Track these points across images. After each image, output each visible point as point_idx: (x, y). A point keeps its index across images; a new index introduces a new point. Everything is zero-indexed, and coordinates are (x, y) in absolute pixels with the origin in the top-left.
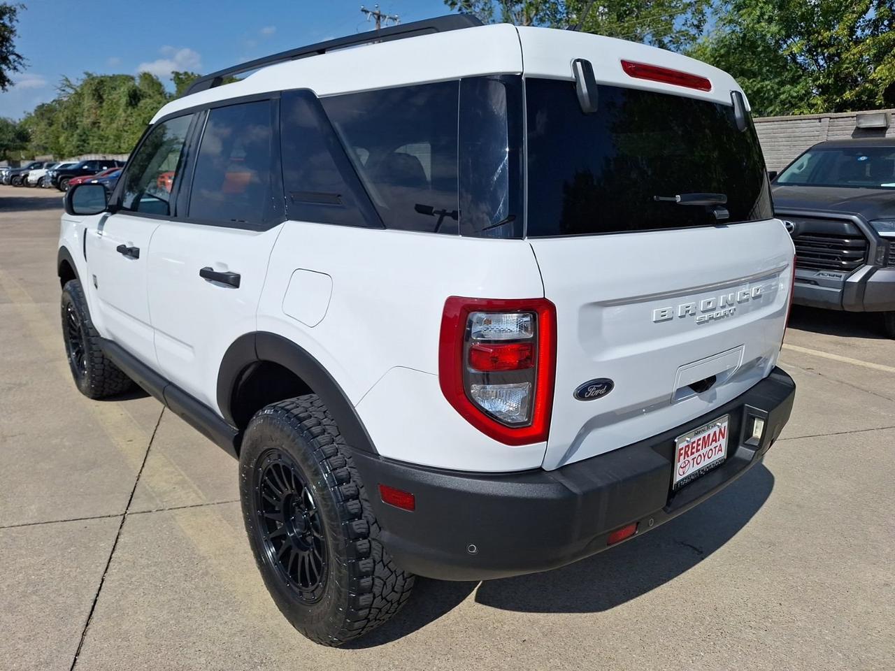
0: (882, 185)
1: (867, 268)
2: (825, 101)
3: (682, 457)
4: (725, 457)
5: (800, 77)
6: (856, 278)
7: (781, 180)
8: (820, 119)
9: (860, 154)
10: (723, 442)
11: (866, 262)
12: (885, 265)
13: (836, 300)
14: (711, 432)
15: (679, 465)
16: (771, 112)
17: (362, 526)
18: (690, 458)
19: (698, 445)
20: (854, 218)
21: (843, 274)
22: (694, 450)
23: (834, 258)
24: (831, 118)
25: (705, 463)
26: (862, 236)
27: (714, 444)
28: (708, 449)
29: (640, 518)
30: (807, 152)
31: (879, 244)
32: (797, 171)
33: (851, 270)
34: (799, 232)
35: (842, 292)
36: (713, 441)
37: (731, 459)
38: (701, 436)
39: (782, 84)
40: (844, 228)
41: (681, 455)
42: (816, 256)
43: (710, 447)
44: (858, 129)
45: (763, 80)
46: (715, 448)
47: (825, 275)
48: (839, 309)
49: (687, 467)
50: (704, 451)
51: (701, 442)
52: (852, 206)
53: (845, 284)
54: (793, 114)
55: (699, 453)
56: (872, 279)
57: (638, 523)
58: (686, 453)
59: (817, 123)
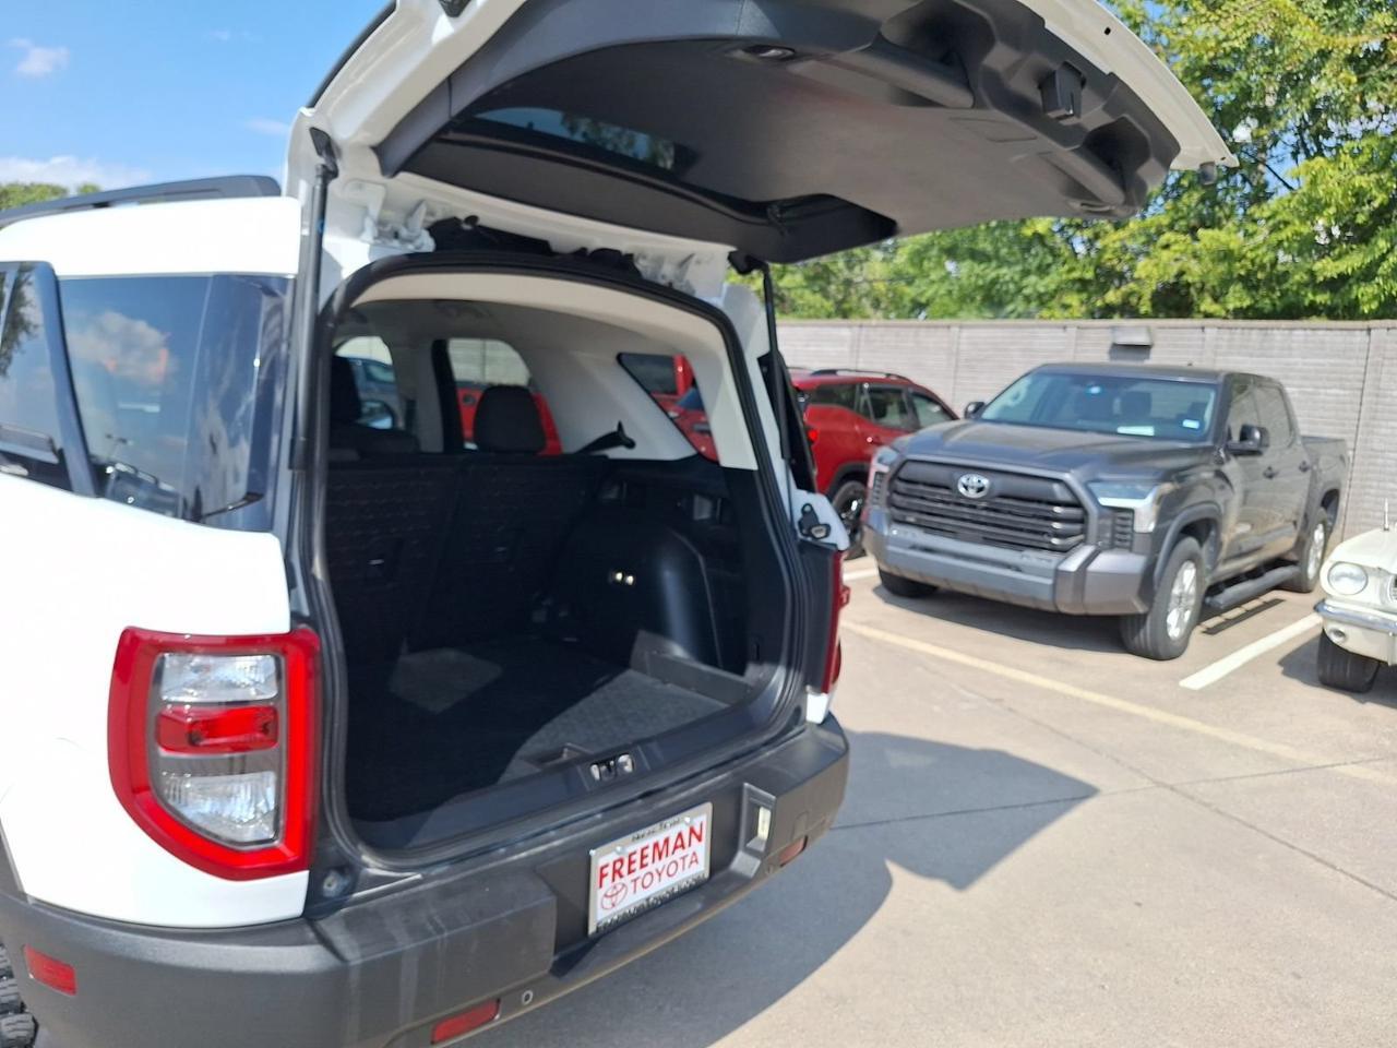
0: (1122, 430)
1: (1086, 551)
2: (1082, 303)
3: (607, 881)
4: (707, 875)
5: (1049, 266)
6: (1072, 564)
7: (988, 414)
8: (1065, 328)
9: (1092, 383)
10: (701, 849)
11: (1084, 542)
12: (1112, 547)
13: (1045, 596)
14: (672, 833)
15: (601, 893)
16: (1012, 312)
17: (20, 1026)
18: (627, 879)
19: (643, 857)
20: (1067, 477)
21: (1055, 557)
22: (636, 866)
23: (1044, 533)
24: (1078, 328)
25: (660, 886)
26: (1077, 505)
27: (680, 852)
28: (666, 861)
29: (503, 990)
30: (1026, 375)
31: (1101, 517)
32: (1010, 403)
33: (1065, 551)
34: (996, 493)
35: (1054, 586)
36: (676, 847)
37: (720, 875)
38: (650, 842)
39: (1026, 273)
40: (1052, 493)
41: (602, 876)
42: (1021, 530)
43: (671, 858)
44: (1115, 346)
45: (999, 267)
46: (683, 858)
47: (1030, 558)
48: (1051, 608)
49: (621, 895)
50: (659, 865)
51: (649, 852)
52: (1068, 460)
53: (1058, 574)
54: (1041, 317)
55: (645, 870)
56: (1093, 567)
57: (498, 1001)
58: (617, 872)
59: (1060, 333)
